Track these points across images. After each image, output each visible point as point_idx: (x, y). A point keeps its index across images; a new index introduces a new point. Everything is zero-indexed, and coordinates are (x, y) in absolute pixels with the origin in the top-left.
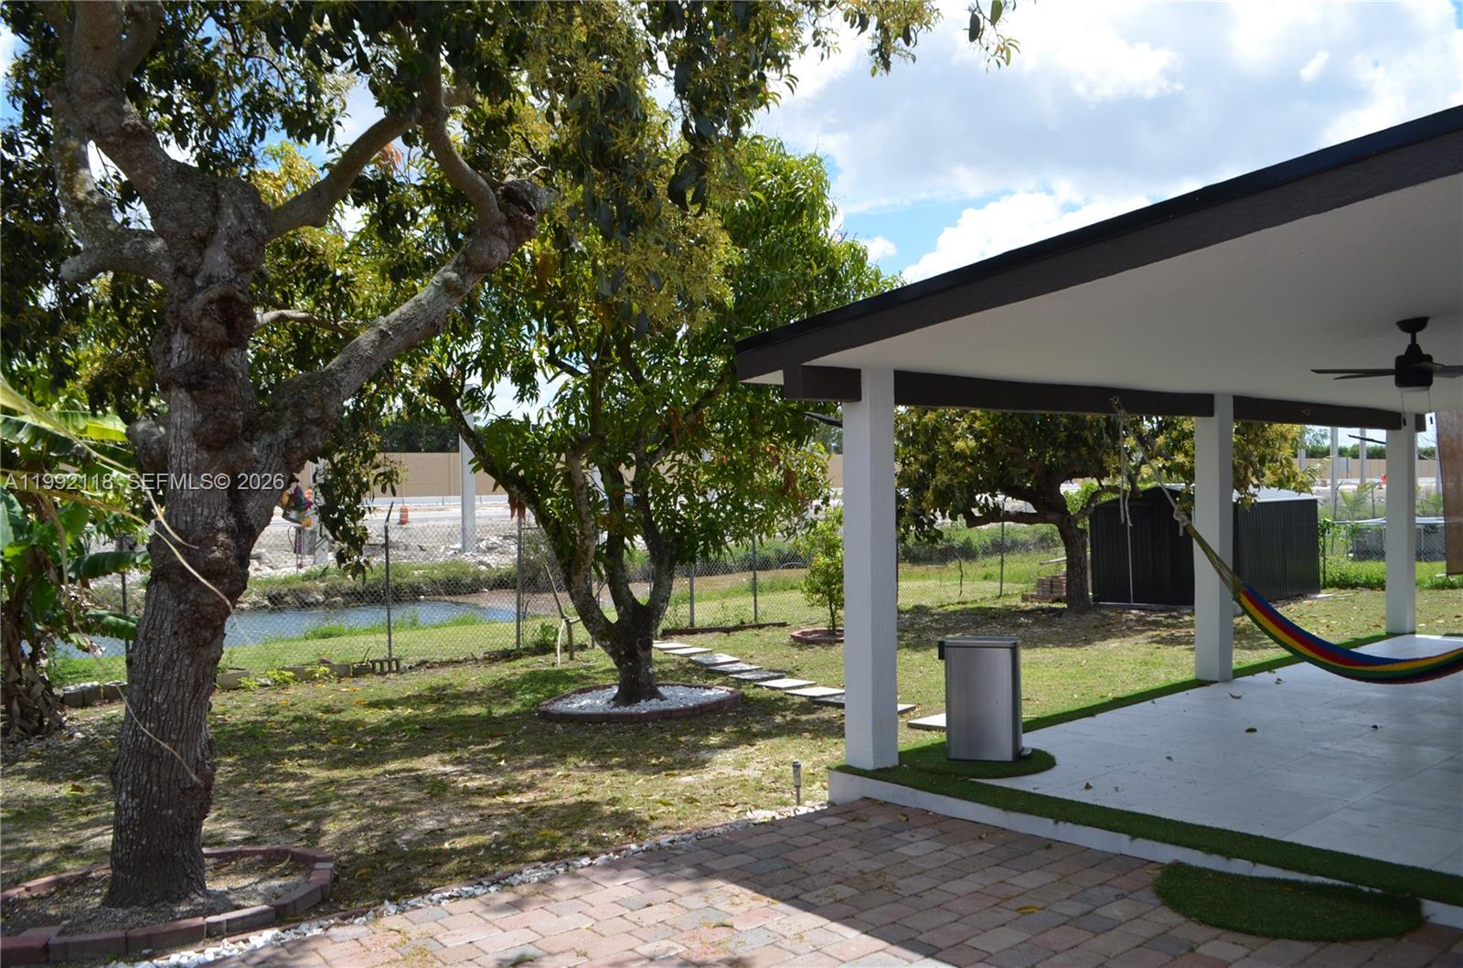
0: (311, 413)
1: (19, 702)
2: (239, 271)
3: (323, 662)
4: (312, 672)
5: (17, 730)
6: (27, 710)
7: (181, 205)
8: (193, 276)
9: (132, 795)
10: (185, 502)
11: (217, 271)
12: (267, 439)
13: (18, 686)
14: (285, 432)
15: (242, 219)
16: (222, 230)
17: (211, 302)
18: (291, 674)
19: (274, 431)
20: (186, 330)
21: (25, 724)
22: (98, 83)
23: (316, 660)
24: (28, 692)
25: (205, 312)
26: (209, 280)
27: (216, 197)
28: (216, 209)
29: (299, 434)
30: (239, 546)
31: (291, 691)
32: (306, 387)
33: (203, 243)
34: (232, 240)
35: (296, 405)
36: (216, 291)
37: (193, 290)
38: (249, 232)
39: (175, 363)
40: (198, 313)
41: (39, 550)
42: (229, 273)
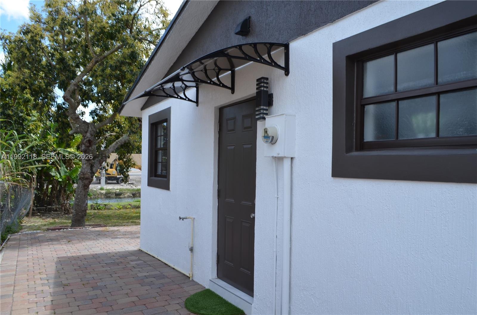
0: (104, 155)
1: (64, 207)
2: (91, 136)
3: (130, 205)
4: (127, 207)
5: (63, 213)
6: (65, 209)
7: (83, 127)
8: (85, 137)
9: (75, 210)
10: (84, 168)
11: (88, 136)
12: (97, 159)
13: (64, 204)
14: (100, 158)
15: (92, 129)
16: (89, 130)
17: (87, 141)
18: (122, 207)
19: (98, 158)
20: (84, 144)
21: (65, 212)
22: (72, 112)
23: (128, 204)
24: (66, 205)
25: (86, 142)
26: (87, 137)
27: (88, 126)
28: (88, 128)
29: (102, 159)
30: (91, 175)
31: (121, 210)
32: (104, 151)
33: (86, 132)
34: (90, 132)
35: (102, 154)
36: (88, 139)
37: (85, 139)
38: (93, 131)
39: (82, 149)
40: (85, 142)
41: (69, 177)
42: (90, 136)
